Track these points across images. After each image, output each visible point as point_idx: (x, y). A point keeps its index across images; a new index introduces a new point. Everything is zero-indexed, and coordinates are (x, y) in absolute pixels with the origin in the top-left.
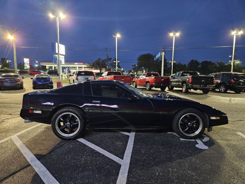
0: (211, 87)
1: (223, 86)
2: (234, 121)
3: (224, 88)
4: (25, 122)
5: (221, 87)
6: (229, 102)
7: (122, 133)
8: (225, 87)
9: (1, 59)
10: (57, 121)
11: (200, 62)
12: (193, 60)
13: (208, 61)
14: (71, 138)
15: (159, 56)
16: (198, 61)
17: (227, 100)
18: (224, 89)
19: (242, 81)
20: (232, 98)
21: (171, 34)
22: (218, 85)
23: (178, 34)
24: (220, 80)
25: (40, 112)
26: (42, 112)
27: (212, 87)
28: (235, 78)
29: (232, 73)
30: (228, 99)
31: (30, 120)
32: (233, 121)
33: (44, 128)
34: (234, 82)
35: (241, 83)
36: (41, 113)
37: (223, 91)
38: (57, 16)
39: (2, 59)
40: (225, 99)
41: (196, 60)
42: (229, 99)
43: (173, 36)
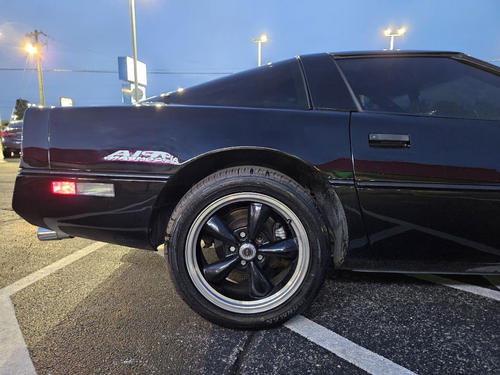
4: (42, 238)
7: (456, 287)
9: (16, 102)
10: (194, 239)
14: (262, 319)
21: (387, 32)
23: (402, 31)
25: (107, 192)
26: (116, 190)
31: (62, 229)
33: (121, 260)
36: (113, 195)
39: (18, 101)
43: (390, 35)
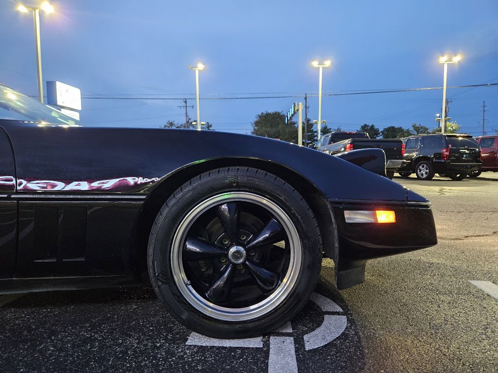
0: (397, 165)
1: (425, 165)
2: (456, 239)
3: (427, 169)
5: (421, 167)
6: (440, 194)
8: (428, 167)
11: (381, 130)
12: (365, 125)
13: (396, 127)
15: (293, 113)
16: (376, 127)
17: (434, 191)
18: (428, 171)
19: (466, 151)
20: (444, 188)
21: (315, 64)
22: (413, 164)
23: (328, 63)
24: (417, 151)
27: (399, 165)
28: (450, 146)
29: (444, 134)
30: (437, 188)
32: (454, 239)
34: (447, 153)
35: (465, 156)
37: (425, 176)
38: (35, 9)
40: (428, 189)
41: (373, 126)
42: (438, 190)
43: (319, 66)
